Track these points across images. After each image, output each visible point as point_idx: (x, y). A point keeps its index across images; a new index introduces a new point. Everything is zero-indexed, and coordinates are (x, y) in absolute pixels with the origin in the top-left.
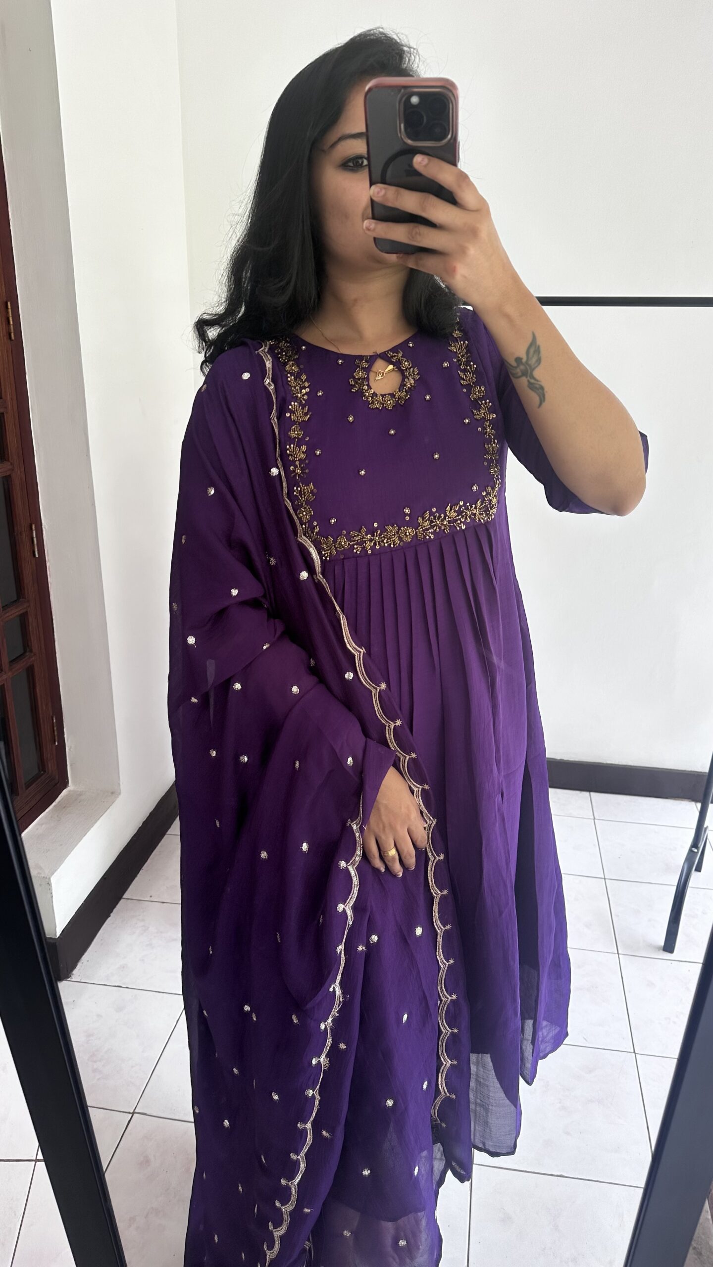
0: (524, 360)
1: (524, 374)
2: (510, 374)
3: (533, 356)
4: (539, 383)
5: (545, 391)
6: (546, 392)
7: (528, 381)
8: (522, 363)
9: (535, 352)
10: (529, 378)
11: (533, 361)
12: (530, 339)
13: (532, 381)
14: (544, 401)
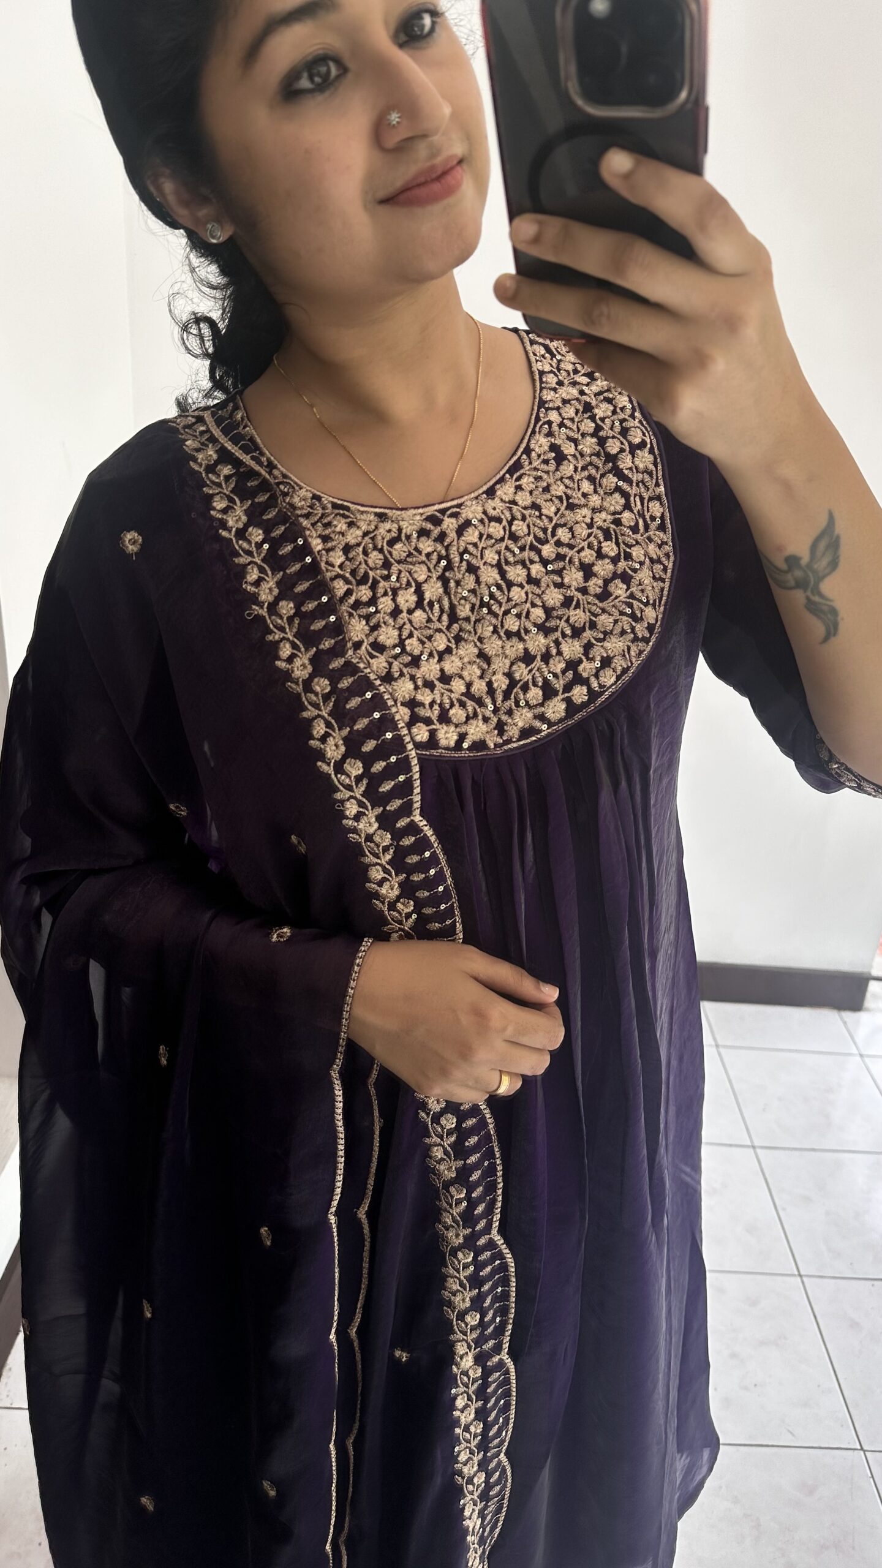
0: (805, 560)
1: (801, 584)
2: (770, 581)
3: (824, 554)
4: (828, 603)
5: (839, 618)
6: (842, 619)
7: (808, 598)
8: (799, 567)
9: (828, 547)
10: (809, 593)
11: (822, 564)
12: (823, 522)
13: (817, 599)
14: (835, 635)
